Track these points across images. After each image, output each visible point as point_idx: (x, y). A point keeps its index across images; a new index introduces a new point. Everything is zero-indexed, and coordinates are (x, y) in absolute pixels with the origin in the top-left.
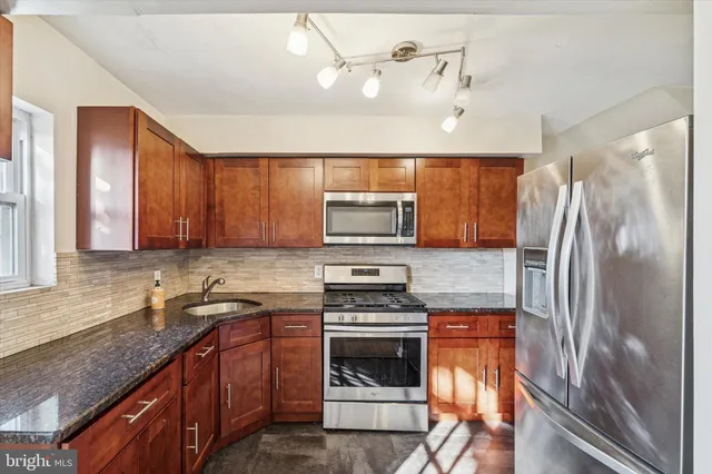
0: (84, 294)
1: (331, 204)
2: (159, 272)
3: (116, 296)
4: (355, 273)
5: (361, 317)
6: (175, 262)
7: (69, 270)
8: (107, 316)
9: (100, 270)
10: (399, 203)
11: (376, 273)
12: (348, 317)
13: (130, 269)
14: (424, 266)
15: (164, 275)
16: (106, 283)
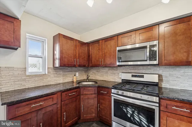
0: (54, 76)
1: (119, 51)
2: (78, 73)
3: (64, 77)
4: (133, 76)
5: (126, 93)
6: (83, 71)
7: (50, 71)
8: (61, 82)
9: (59, 71)
10: (148, 46)
11: (143, 77)
12: (120, 92)
13: (68, 72)
14: (170, 75)
15: (79, 74)
16: (61, 74)
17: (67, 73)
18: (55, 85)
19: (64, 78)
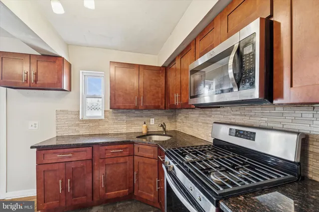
0: (114, 123)
2: (154, 119)
7: (108, 115)
8: (124, 131)
9: (121, 116)
10: (236, 46)
11: (251, 137)
15: (157, 121)
16: (123, 120)
17: (132, 119)
18: (114, 135)
19: (129, 126)
